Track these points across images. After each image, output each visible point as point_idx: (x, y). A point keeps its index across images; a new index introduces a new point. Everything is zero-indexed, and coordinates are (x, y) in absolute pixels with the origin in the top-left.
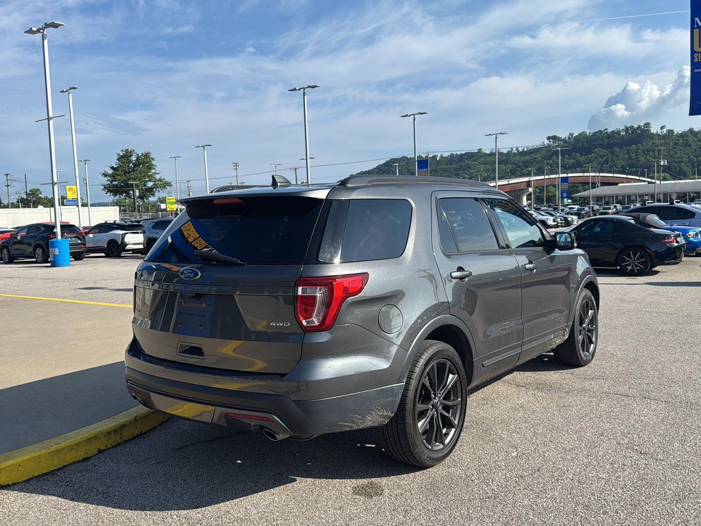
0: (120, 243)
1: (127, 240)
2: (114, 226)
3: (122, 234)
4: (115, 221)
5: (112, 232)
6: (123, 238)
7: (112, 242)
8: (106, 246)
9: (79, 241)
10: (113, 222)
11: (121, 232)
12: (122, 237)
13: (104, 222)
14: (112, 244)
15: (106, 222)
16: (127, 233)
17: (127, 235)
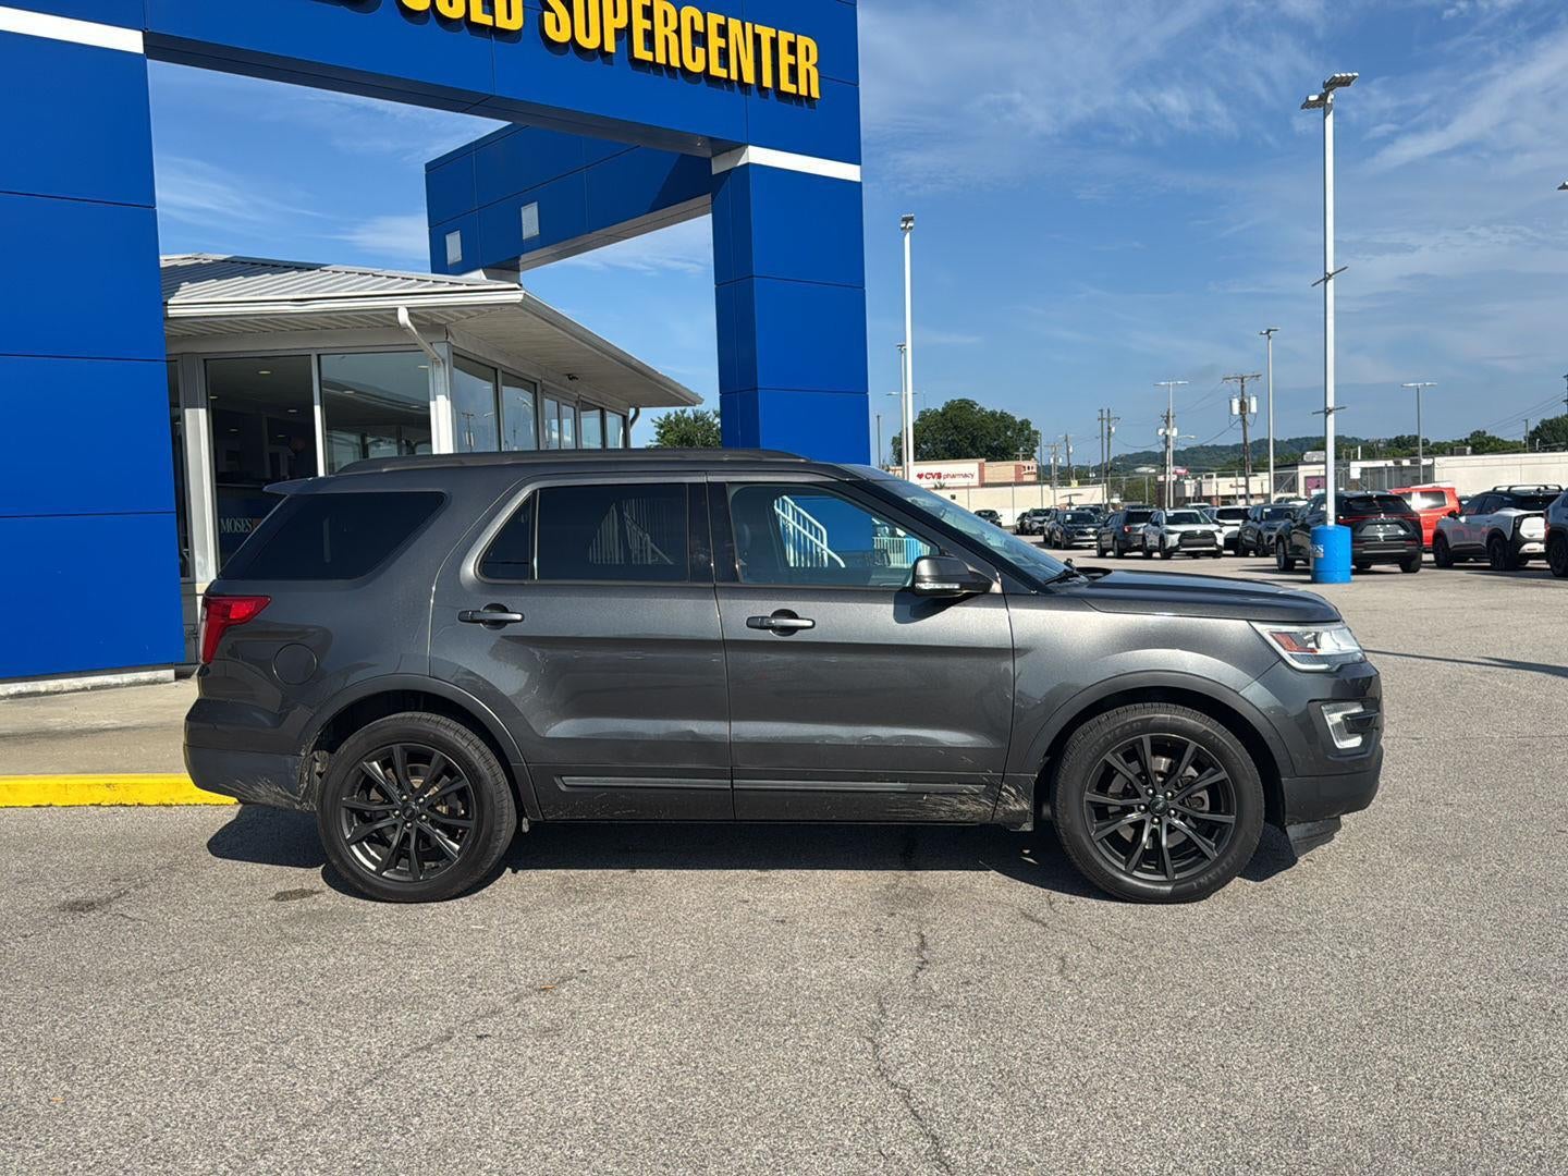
0: (1509, 538)
1: (1525, 531)
2: (1506, 499)
3: (1516, 518)
4: (1510, 487)
5: (1499, 512)
6: (1517, 528)
7: (1496, 535)
8: (1484, 544)
9: (1402, 532)
10: (1506, 489)
11: (1514, 513)
12: (1515, 523)
13: (1491, 489)
14: (1495, 540)
15: (1495, 489)
16: (1528, 516)
17: (1526, 521)
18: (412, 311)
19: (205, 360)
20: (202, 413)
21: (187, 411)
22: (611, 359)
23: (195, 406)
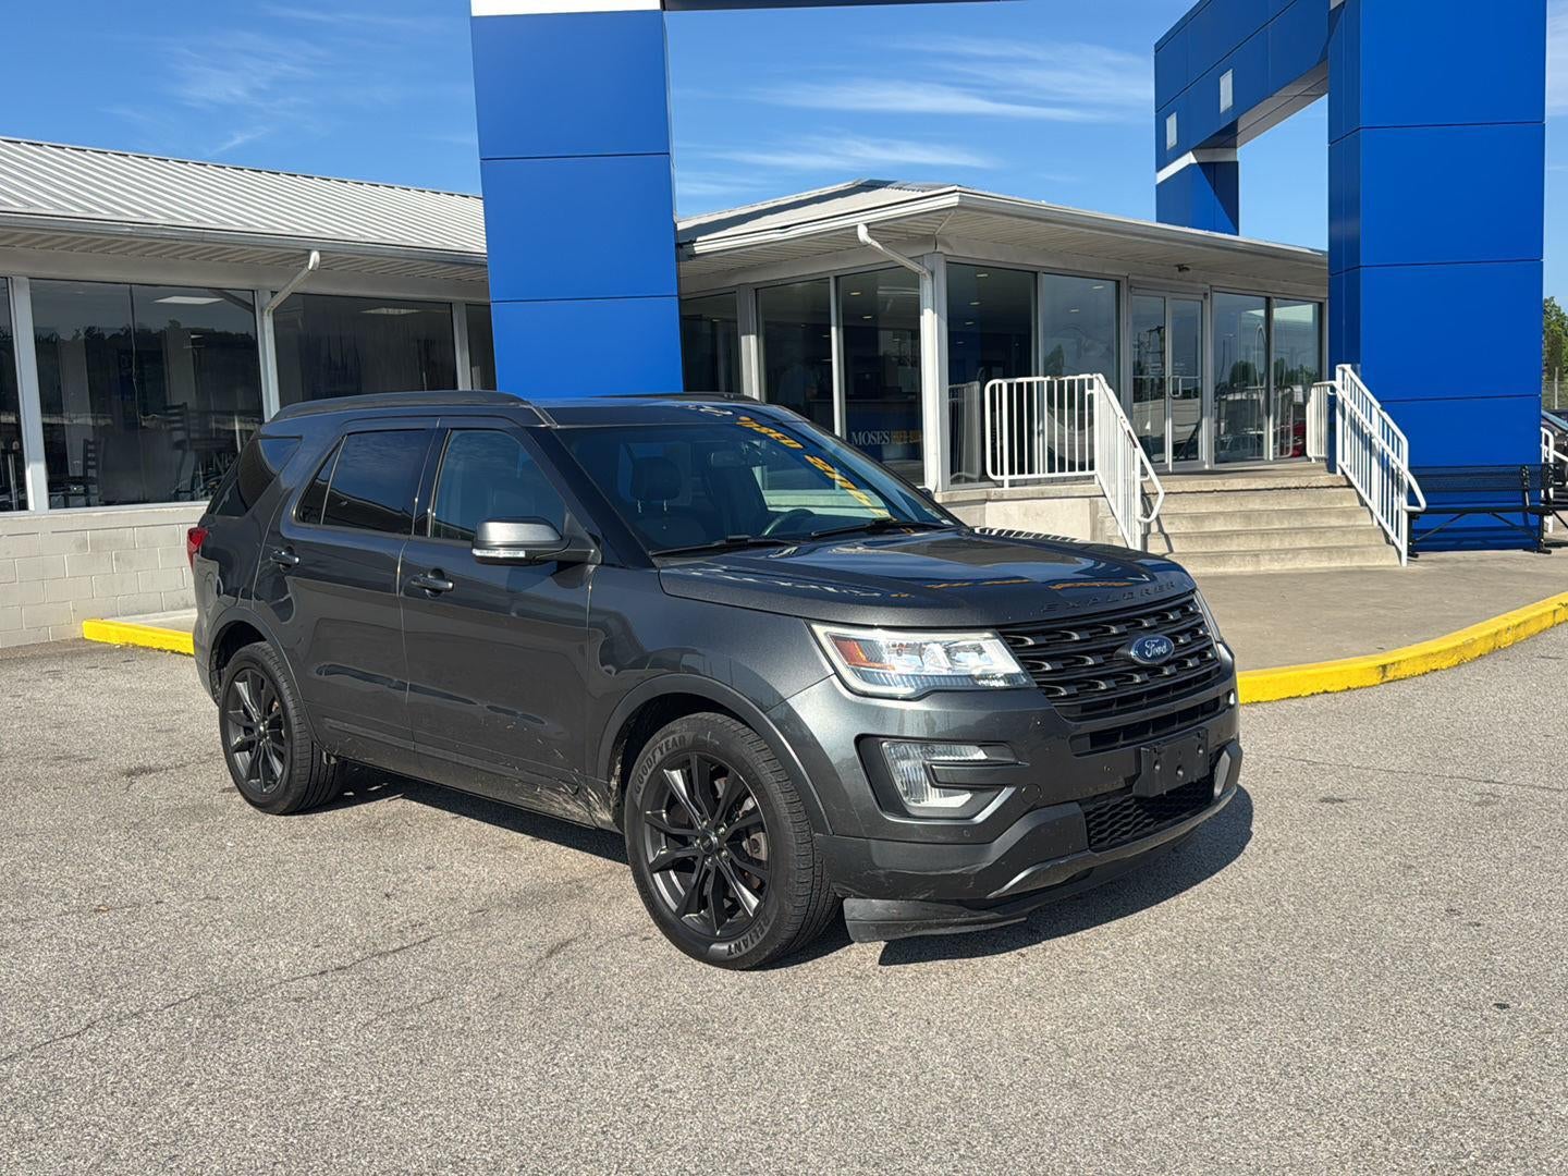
18: (871, 227)
19: (756, 290)
20: (753, 338)
21: (743, 338)
22: (1201, 248)
23: (748, 334)
